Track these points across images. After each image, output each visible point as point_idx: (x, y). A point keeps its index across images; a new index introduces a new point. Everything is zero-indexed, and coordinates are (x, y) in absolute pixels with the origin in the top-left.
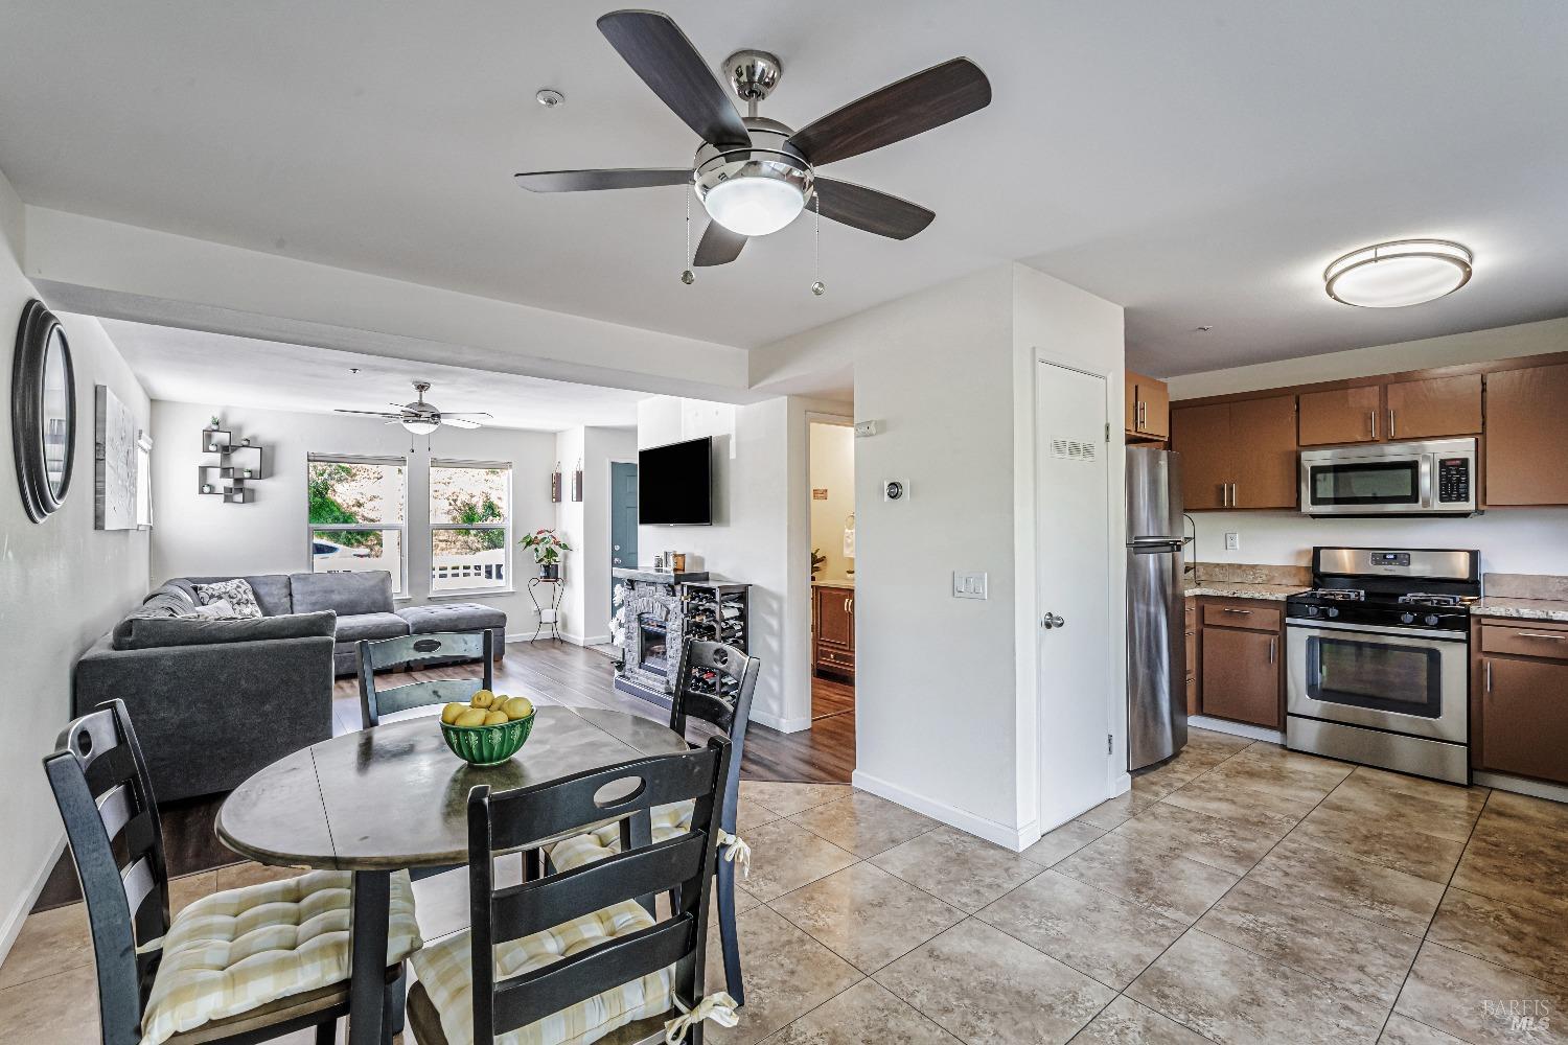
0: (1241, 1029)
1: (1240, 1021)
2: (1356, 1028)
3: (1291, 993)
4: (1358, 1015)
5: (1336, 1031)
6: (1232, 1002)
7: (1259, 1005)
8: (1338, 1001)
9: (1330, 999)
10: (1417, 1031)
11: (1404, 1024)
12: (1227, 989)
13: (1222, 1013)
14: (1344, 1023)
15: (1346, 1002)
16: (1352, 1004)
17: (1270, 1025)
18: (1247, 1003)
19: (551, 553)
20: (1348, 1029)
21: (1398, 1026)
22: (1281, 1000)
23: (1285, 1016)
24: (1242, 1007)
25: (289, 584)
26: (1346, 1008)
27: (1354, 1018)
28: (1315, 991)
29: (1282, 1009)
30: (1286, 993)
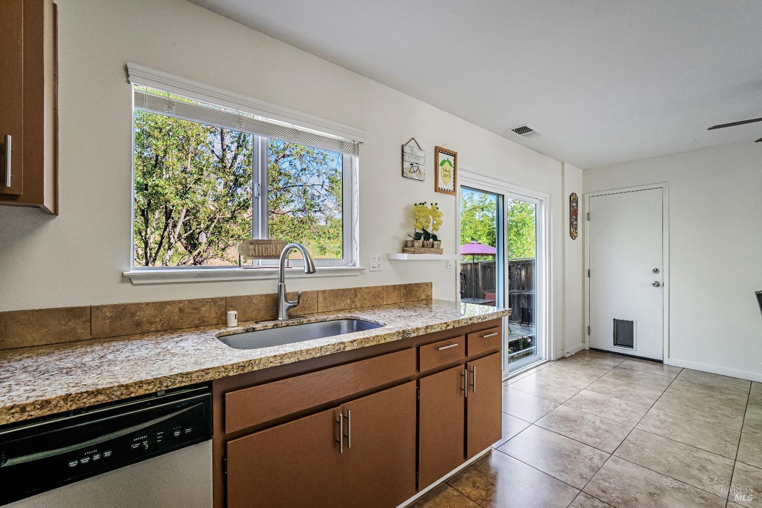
0: (656, 481)
1: (658, 485)
2: (602, 482)
3: (633, 499)
4: (599, 488)
5: (611, 481)
6: (664, 495)
7: (650, 493)
8: (608, 495)
9: (612, 497)
10: (574, 481)
11: (578, 484)
12: (669, 502)
13: (668, 489)
14: (607, 484)
15: (604, 495)
16: (601, 494)
17: (642, 483)
18: (656, 494)
20: (605, 481)
21: (581, 483)
22: (638, 496)
23: (635, 487)
24: (658, 492)
26: (604, 492)
27: (602, 487)
28: (620, 501)
29: (638, 491)
30: (636, 500)
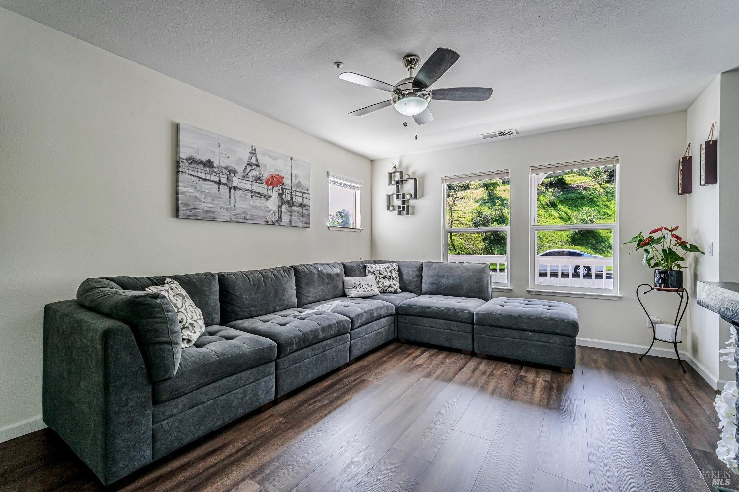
19: (670, 254)
25: (421, 269)
